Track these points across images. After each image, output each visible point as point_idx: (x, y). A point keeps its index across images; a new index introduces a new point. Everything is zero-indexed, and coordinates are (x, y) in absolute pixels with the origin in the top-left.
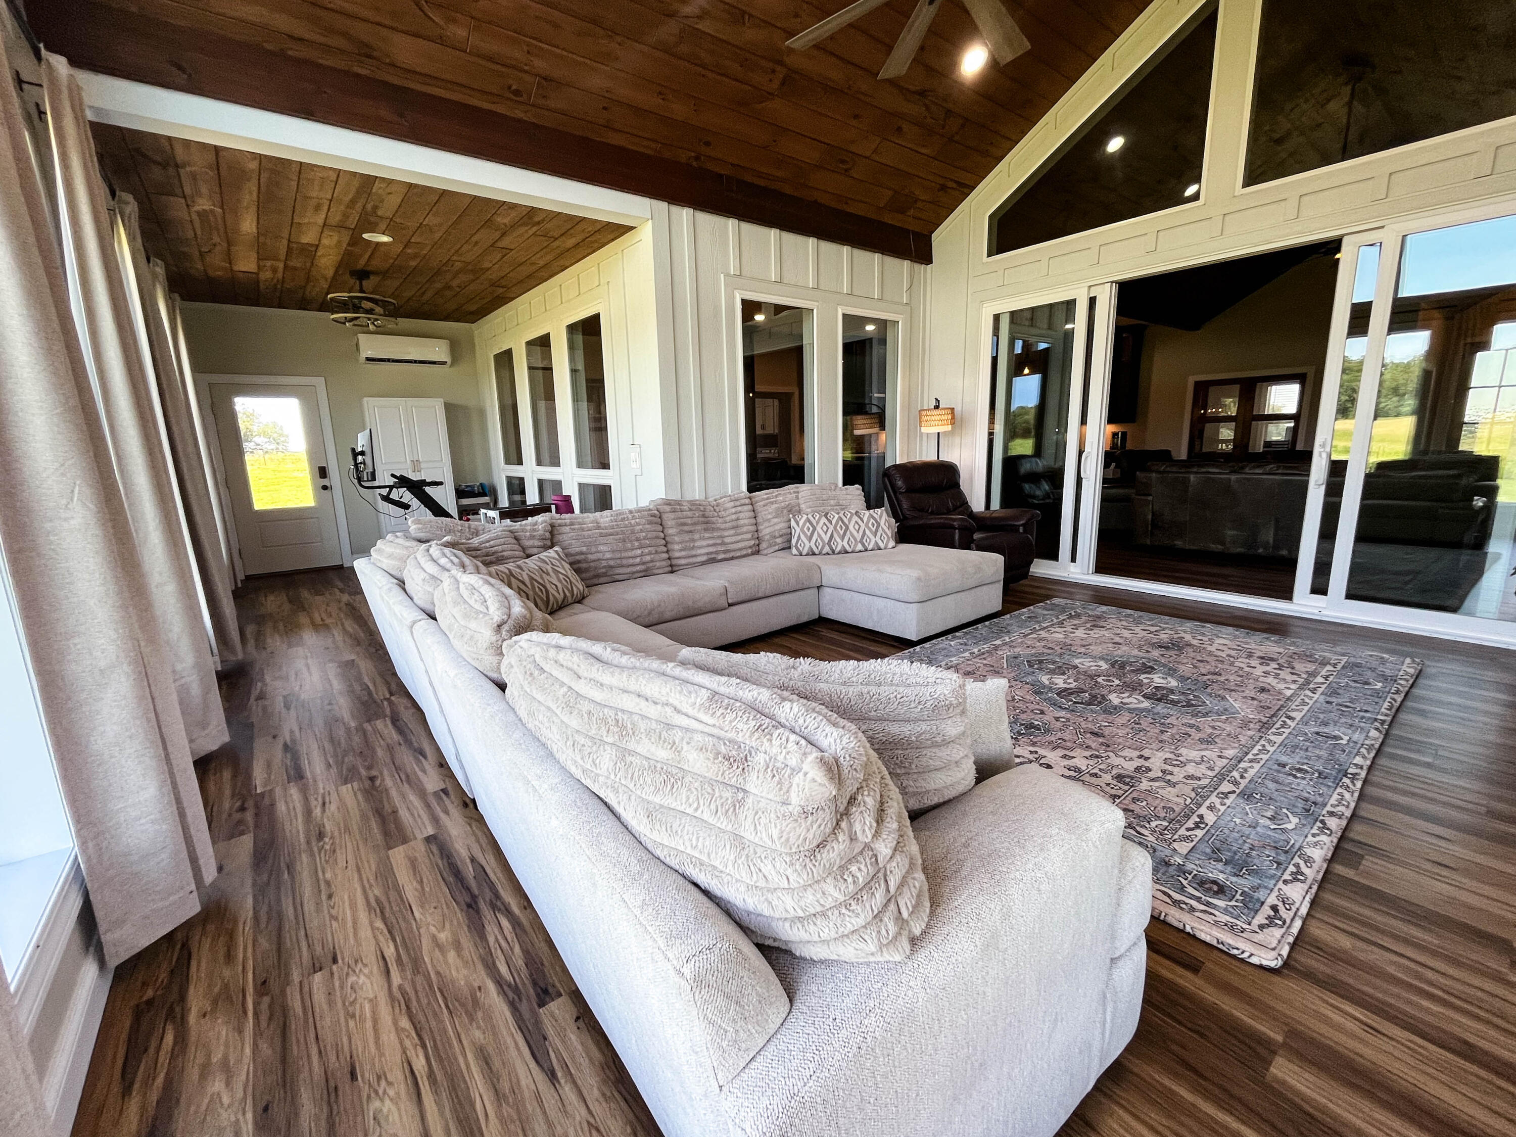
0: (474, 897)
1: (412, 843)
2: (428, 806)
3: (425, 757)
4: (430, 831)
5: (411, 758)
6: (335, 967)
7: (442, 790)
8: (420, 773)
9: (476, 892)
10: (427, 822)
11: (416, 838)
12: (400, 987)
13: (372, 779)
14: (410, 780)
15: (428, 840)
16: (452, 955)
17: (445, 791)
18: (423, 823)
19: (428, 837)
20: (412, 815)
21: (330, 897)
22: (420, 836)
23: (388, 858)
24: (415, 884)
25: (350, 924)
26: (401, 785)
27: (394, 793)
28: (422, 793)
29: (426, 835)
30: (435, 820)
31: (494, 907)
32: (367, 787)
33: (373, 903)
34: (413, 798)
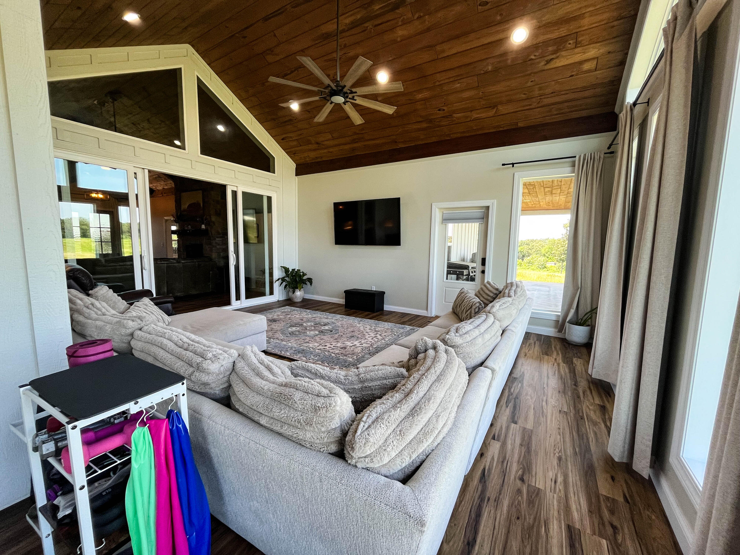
0: (515, 399)
1: (522, 426)
2: (506, 436)
3: (484, 469)
4: (513, 425)
5: (492, 476)
6: (560, 409)
7: (494, 439)
8: (496, 459)
9: (513, 400)
10: (512, 429)
11: (520, 427)
12: (544, 396)
13: (522, 479)
14: (503, 460)
15: (516, 423)
16: (529, 393)
17: (494, 438)
18: (513, 430)
19: (515, 424)
20: (515, 438)
21: (559, 429)
22: (518, 426)
23: (533, 427)
24: (529, 413)
25: (554, 416)
26: (510, 460)
27: (516, 456)
28: (504, 444)
29: (515, 425)
30: (508, 428)
31: (512, 394)
32: (527, 475)
33: (545, 417)
34: (509, 447)
